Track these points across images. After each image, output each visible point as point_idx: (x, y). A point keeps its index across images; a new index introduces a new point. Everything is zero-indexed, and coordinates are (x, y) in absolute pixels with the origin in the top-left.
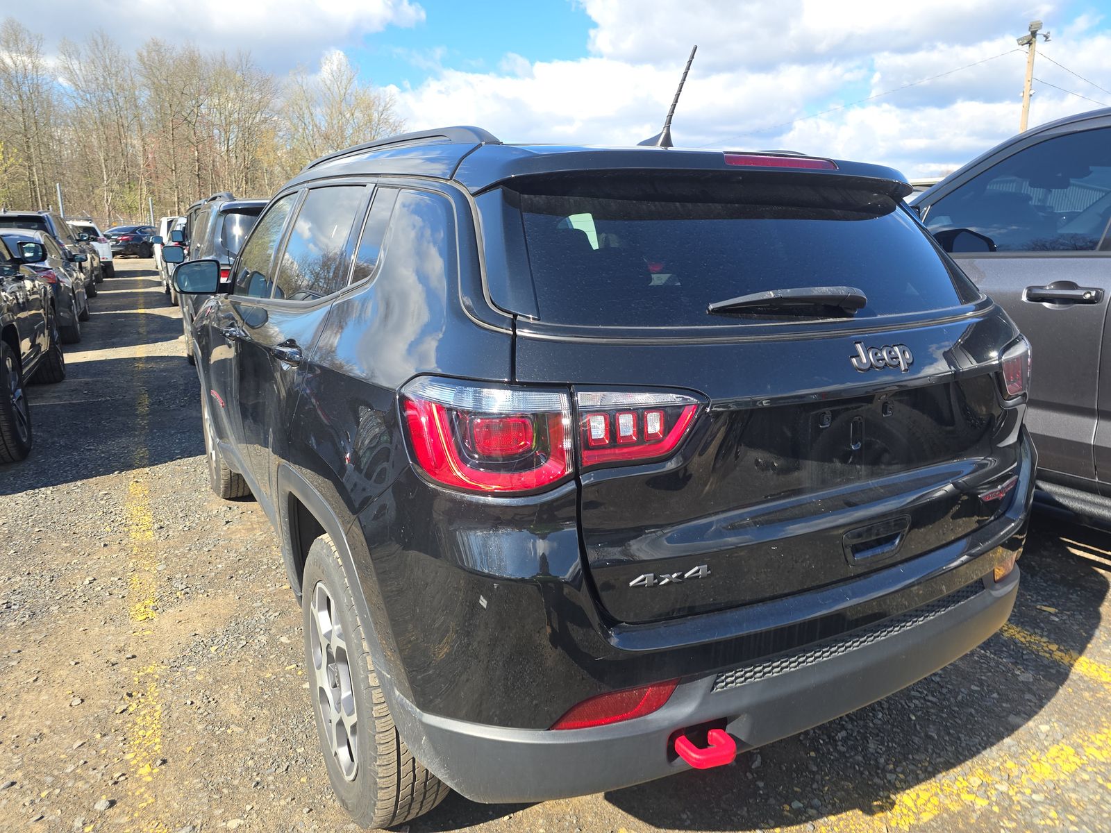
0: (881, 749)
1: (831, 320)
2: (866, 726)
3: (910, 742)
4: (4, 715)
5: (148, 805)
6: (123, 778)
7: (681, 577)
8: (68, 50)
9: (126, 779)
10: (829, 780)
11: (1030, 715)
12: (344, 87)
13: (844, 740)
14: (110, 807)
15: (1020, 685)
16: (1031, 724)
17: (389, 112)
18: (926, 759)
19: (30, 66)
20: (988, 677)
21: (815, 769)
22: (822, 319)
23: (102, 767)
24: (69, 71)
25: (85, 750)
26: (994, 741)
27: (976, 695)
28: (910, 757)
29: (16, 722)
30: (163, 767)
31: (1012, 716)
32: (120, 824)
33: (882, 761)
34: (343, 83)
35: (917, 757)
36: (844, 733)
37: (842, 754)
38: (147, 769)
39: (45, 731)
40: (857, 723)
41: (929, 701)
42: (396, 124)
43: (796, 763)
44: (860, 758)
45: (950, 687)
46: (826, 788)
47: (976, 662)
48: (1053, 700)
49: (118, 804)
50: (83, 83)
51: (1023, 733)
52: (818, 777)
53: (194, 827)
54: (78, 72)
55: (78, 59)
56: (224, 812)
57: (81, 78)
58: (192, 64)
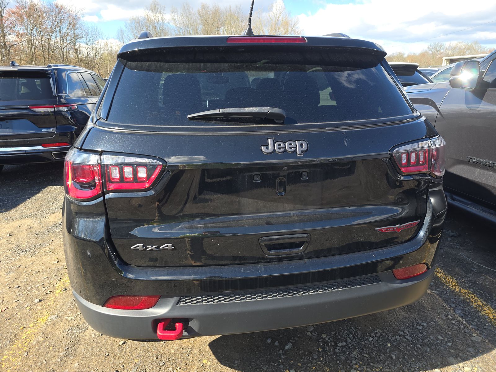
0: (358, 356)
1: (263, 125)
2: (359, 343)
3: (378, 357)
4: (33, 262)
5: (51, 304)
6: (50, 293)
7: (158, 248)
8: (174, 11)
9: (51, 293)
10: (319, 364)
11: (463, 360)
12: (278, 17)
13: (342, 347)
14: (39, 302)
15: (470, 342)
16: (461, 365)
17: (296, 27)
18: (380, 368)
19: (160, 19)
20: (453, 333)
21: (315, 357)
22: (256, 125)
23: (47, 287)
24: (174, 19)
25: (46, 280)
26: (428, 368)
27: (438, 341)
28: (371, 364)
29: (35, 265)
30: (64, 291)
31: (451, 358)
32: (38, 309)
33: (354, 362)
34: (277, 15)
35: (375, 365)
36: (344, 343)
37: (335, 353)
38: (59, 291)
39: (41, 270)
40: (356, 340)
41: (406, 338)
42: (299, 32)
43: (308, 352)
44: (343, 358)
45: (425, 333)
46: (314, 368)
47: (453, 324)
48: (485, 355)
49: (42, 302)
50: (178, 24)
51: (451, 368)
52: (315, 361)
53: (58, 316)
54: (177, 20)
55: (177, 14)
56: (70, 313)
57: (178, 22)
58: (216, 12)
